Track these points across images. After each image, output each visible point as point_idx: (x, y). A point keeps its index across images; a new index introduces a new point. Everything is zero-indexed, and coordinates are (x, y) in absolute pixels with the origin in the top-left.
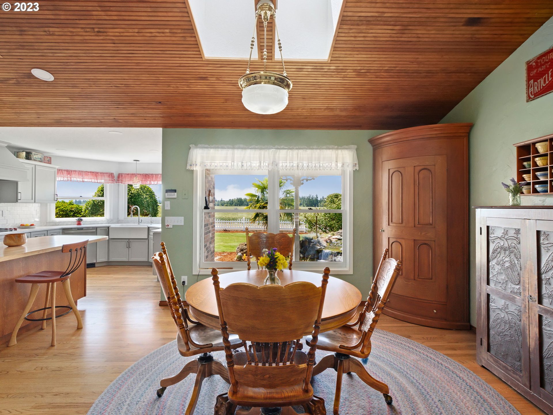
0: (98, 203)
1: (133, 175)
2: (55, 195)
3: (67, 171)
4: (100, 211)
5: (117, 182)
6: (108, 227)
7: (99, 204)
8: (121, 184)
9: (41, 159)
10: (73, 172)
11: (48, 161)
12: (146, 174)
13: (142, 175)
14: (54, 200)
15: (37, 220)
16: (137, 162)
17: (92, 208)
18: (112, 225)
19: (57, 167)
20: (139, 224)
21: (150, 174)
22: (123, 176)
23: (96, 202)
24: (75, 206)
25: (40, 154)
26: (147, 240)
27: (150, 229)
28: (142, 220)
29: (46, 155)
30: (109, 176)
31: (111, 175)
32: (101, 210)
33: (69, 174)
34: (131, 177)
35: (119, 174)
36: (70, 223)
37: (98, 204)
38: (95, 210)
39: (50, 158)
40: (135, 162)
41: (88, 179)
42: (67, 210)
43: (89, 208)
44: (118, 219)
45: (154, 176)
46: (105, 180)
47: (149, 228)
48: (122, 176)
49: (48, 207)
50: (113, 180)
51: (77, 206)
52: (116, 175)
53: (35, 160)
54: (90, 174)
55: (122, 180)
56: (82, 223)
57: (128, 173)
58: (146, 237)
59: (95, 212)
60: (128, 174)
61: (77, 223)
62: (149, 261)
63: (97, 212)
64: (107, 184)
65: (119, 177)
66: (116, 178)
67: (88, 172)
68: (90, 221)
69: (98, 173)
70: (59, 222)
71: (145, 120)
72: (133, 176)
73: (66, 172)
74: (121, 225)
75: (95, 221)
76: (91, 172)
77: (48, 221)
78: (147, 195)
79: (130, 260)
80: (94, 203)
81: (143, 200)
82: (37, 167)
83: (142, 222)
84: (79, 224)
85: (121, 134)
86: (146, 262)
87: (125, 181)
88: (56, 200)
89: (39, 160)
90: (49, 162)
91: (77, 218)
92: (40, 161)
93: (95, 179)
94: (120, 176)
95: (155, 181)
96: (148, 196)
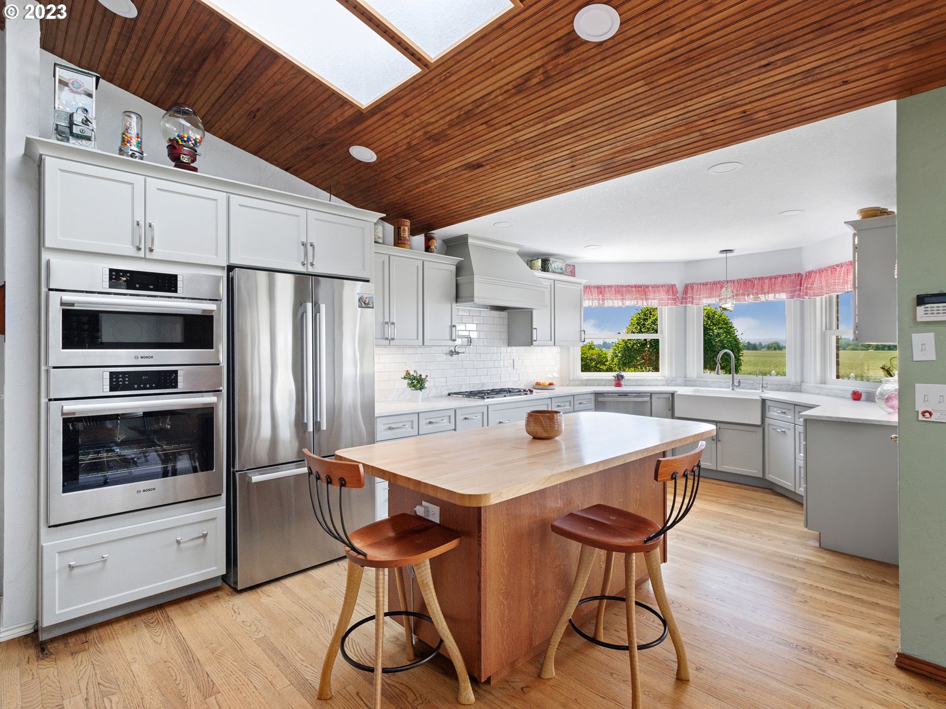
0: (633, 345)
1: (715, 286)
2: (581, 331)
3: (598, 287)
4: (636, 360)
5: (682, 303)
6: (673, 394)
7: (635, 346)
8: (690, 305)
9: (562, 269)
10: (607, 289)
11: (571, 272)
12: (746, 280)
13: (736, 284)
14: (581, 341)
15: (556, 375)
16: (729, 255)
17: (623, 355)
18: (681, 390)
19: (584, 282)
20: (733, 389)
21: (756, 278)
22: (695, 287)
23: (630, 343)
24: (596, 351)
25: (560, 261)
26: (761, 428)
27: (768, 403)
28: (739, 382)
29: (569, 262)
30: (668, 291)
31: (671, 289)
32: (638, 358)
33: (601, 292)
34: (712, 289)
35: (686, 286)
36: (603, 383)
37: (633, 348)
38: (628, 357)
39: (574, 266)
40: (724, 255)
41: (631, 300)
42: (587, 358)
43: (619, 355)
44: (686, 377)
45: (767, 281)
46: (660, 300)
47: (764, 401)
48: (692, 289)
49: (571, 352)
50: (675, 299)
51: (600, 352)
52: (680, 288)
53: (554, 272)
54: (634, 289)
55: (693, 298)
56: (622, 383)
57: (704, 281)
58: (759, 423)
59: (629, 362)
60: (706, 284)
61: (614, 383)
62: (767, 478)
63: (631, 362)
64: (664, 307)
65: (685, 291)
66: (680, 295)
67: (632, 287)
68: (635, 380)
69: (647, 287)
70: (586, 380)
71: (845, 83)
72: (717, 287)
73: (596, 290)
74: (695, 391)
75: (644, 380)
76: (636, 286)
77: (571, 378)
78: (720, 328)
79: (719, 469)
80: (628, 347)
81: (714, 340)
82: (558, 285)
83: (739, 384)
84: (618, 385)
85: (739, 166)
86: (759, 478)
87: (700, 299)
88: (583, 340)
89: (559, 271)
90: (573, 274)
91: (615, 374)
92: (559, 273)
93: (642, 299)
94: (689, 288)
95: (768, 293)
96: (721, 331)
